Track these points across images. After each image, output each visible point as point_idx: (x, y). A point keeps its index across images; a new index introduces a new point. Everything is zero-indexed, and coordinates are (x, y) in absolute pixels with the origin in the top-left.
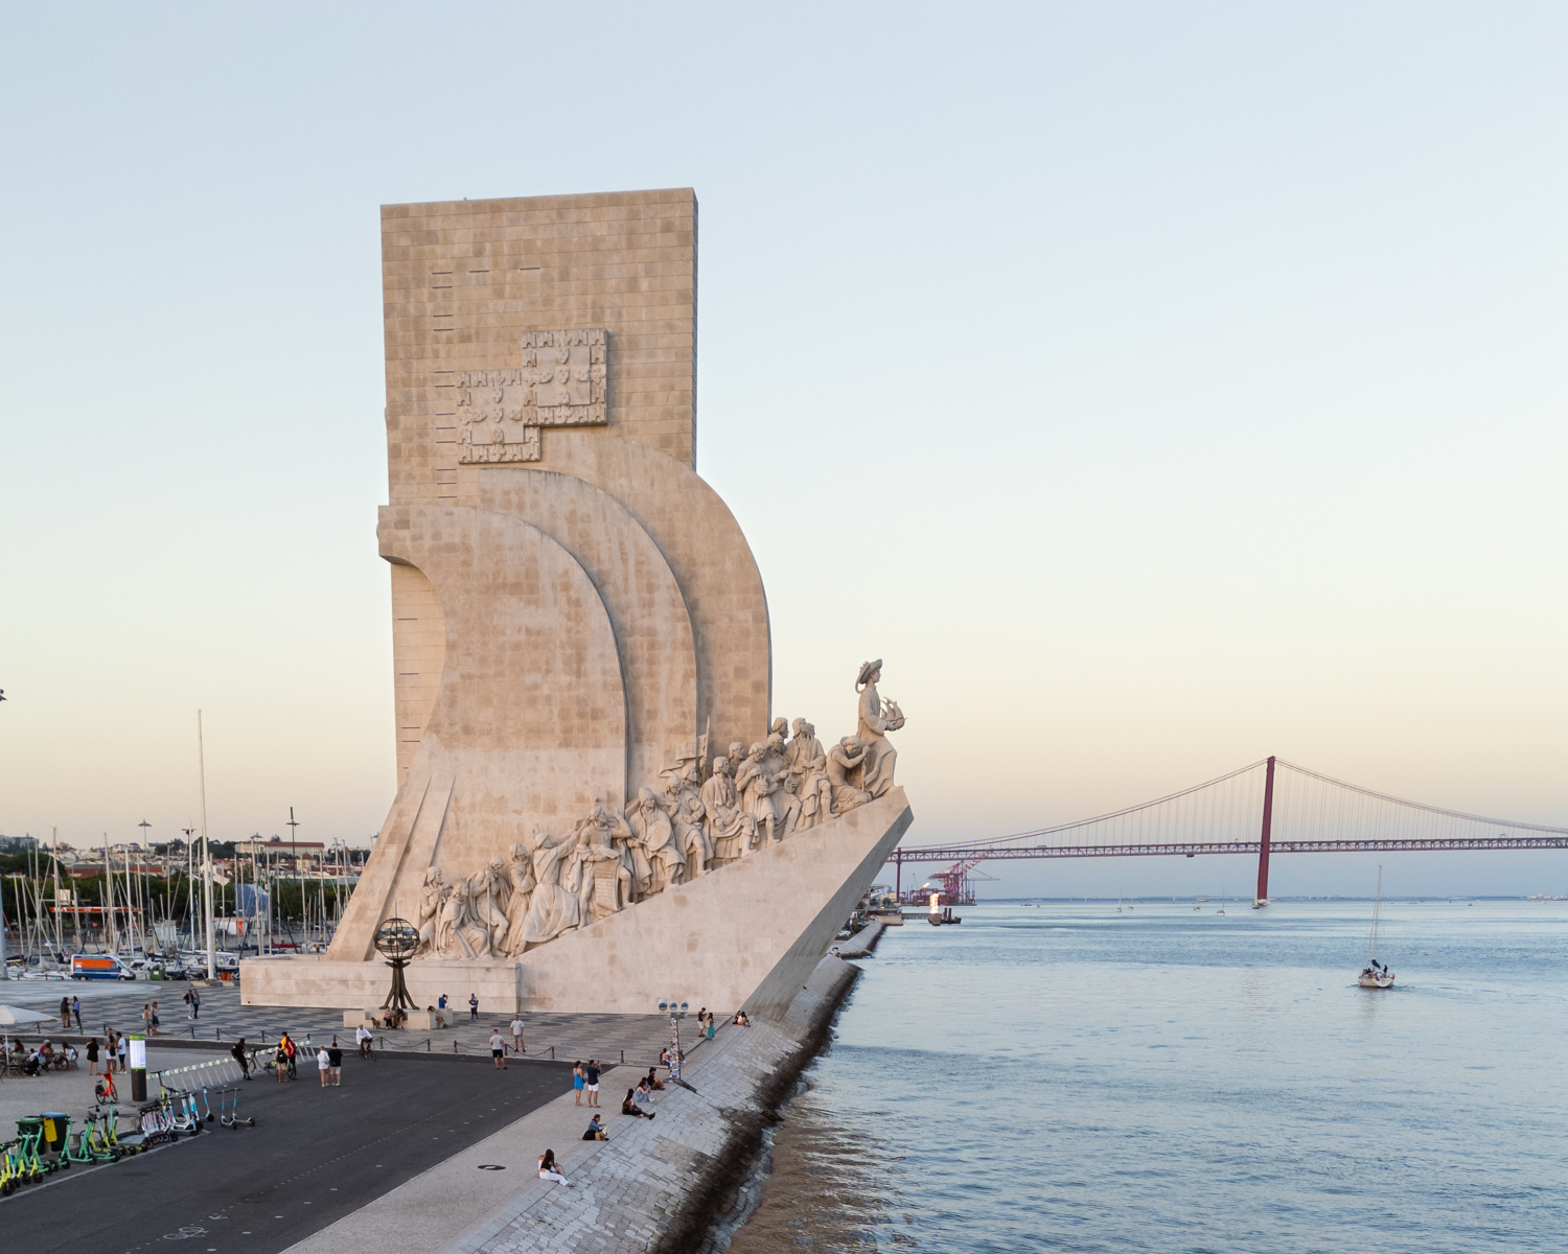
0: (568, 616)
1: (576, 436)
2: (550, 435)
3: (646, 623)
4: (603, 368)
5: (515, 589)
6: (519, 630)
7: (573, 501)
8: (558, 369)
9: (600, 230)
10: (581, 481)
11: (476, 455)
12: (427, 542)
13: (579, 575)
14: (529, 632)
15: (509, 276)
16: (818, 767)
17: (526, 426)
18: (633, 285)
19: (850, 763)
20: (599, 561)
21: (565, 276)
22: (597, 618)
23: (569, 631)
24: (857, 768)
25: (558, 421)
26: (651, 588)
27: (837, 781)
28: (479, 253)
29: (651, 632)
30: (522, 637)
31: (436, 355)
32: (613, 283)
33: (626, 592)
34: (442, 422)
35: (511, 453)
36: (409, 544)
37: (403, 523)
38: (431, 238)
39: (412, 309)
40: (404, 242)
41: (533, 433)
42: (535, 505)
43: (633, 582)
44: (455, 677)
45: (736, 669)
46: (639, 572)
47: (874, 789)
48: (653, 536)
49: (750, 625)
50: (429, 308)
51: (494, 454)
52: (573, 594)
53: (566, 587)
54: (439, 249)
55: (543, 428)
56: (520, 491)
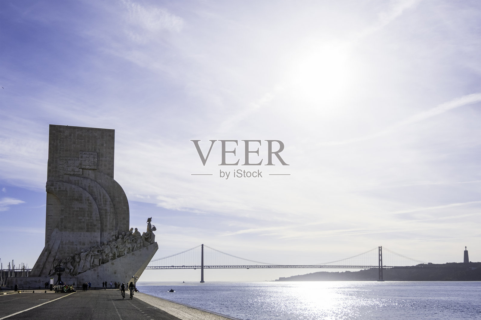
0: (89, 206)
1: (90, 171)
2: (85, 171)
3: (105, 208)
4: (96, 159)
5: (77, 200)
6: (78, 208)
7: (90, 184)
8: (87, 159)
9: (96, 135)
10: (91, 180)
11: (68, 173)
12: (58, 189)
13: (91, 198)
14: (80, 208)
15: (77, 140)
16: (140, 238)
17: (79, 168)
18: (102, 145)
19: (146, 237)
20: (95, 195)
21: (88, 142)
22: (95, 206)
23: (89, 209)
24: (148, 238)
25: (87, 168)
26: (106, 201)
27: (144, 240)
28: (70, 135)
29: (106, 210)
30: (78, 210)
31: (60, 153)
32: (98, 144)
33: (101, 202)
34: (61, 166)
35: (76, 173)
36: (53, 190)
37: (52, 185)
38: (60, 132)
39: (55, 144)
40: (54, 132)
41: (81, 170)
42: (81, 183)
43: (102, 200)
44: (63, 217)
45: (123, 218)
46: (103, 198)
47: (151, 242)
48: (106, 191)
49: (126, 209)
50: (59, 144)
51: (72, 173)
52: (90, 202)
53: (88, 200)
54: (62, 134)
55: (83, 169)
56: (78, 181)
